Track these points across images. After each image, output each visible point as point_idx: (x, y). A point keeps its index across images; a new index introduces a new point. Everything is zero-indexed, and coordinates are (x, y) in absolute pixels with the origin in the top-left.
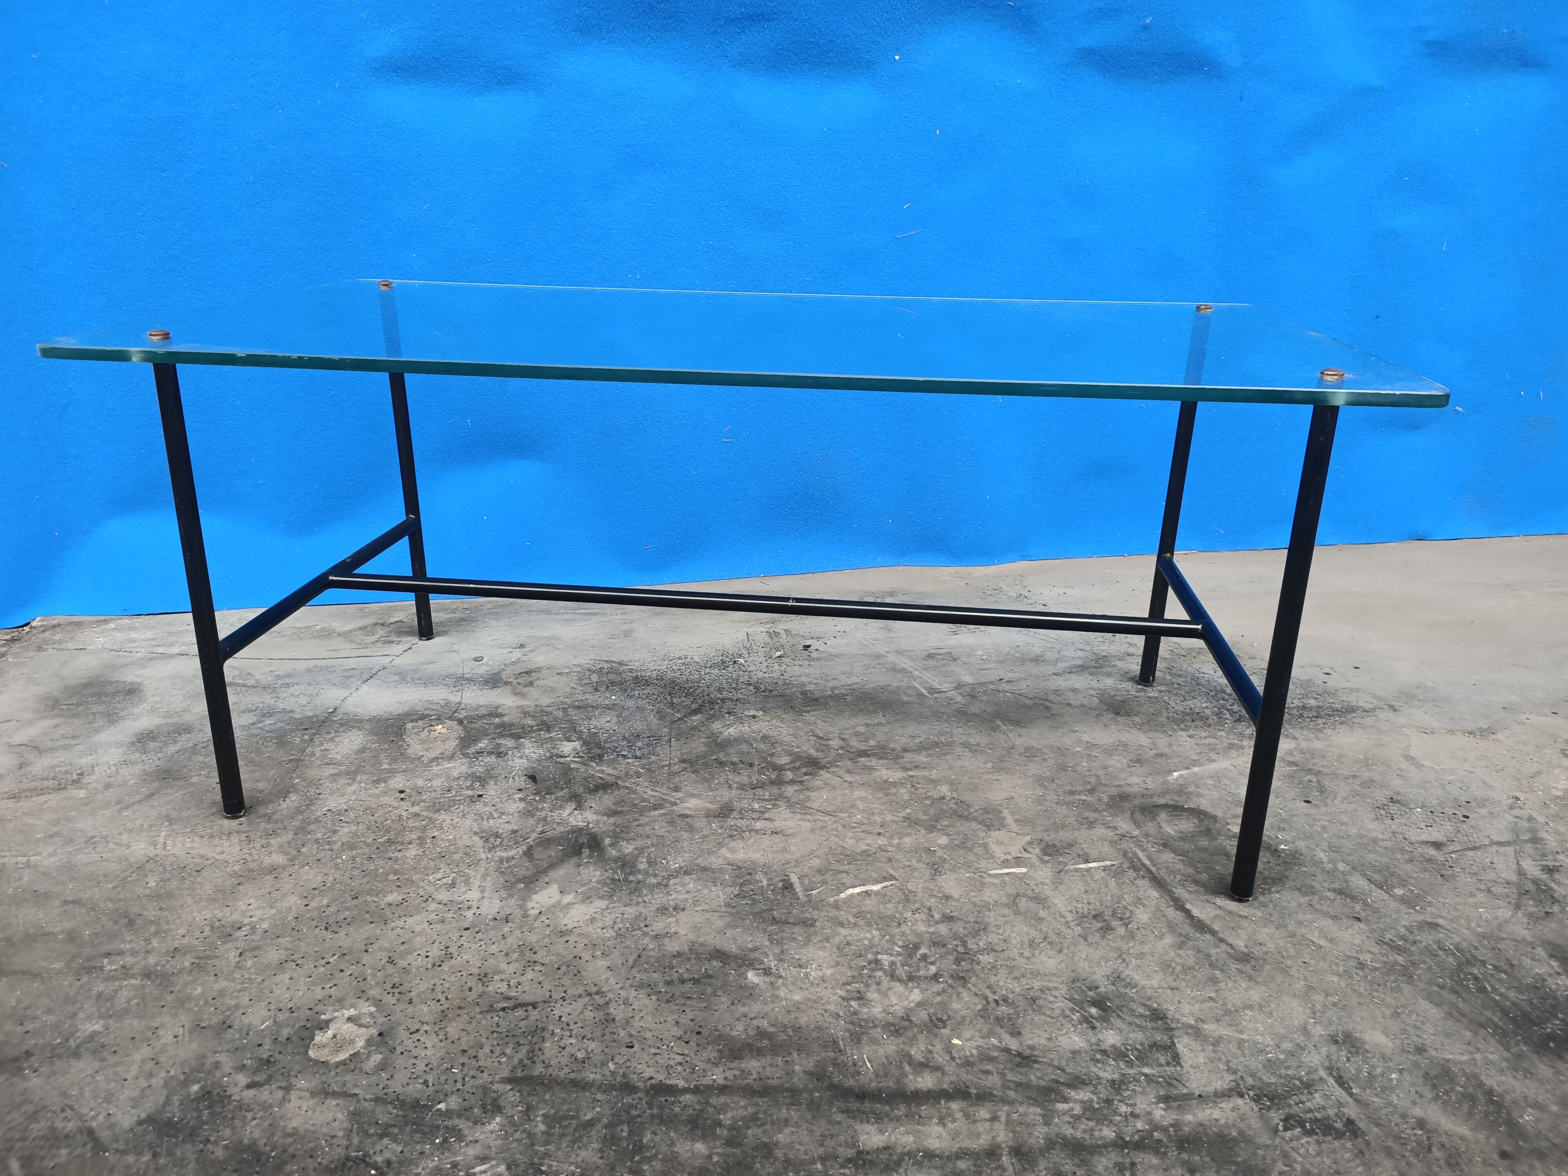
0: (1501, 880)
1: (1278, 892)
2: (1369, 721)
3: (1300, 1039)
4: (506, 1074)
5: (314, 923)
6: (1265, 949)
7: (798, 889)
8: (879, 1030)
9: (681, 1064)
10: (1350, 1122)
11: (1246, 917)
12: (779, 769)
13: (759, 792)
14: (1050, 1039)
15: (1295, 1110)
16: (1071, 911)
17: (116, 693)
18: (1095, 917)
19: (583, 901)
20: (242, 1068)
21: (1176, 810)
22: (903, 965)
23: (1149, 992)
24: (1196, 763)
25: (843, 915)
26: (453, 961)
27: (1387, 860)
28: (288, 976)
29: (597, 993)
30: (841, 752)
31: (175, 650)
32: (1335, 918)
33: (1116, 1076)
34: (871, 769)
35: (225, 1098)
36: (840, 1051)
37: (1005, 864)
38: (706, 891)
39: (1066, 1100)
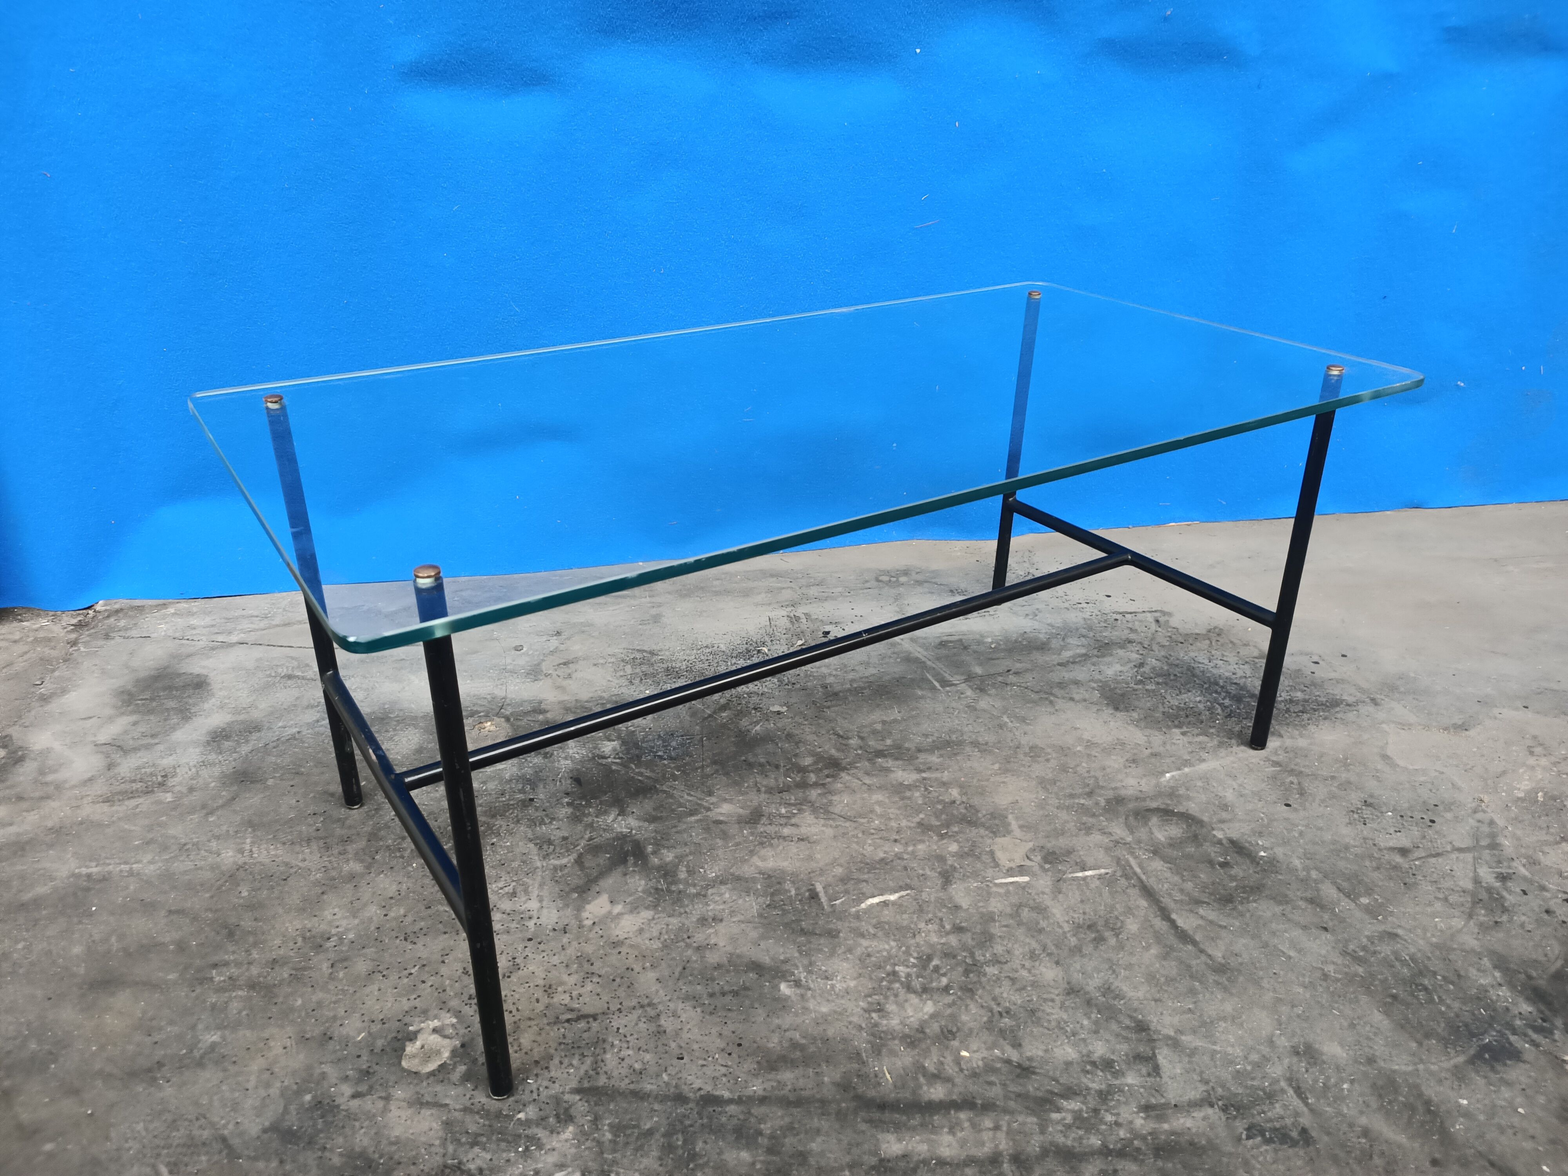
0: (1458, 889)
1: (1255, 901)
2: (1351, 716)
3: (1265, 1050)
4: (574, 1084)
5: (394, 934)
6: (1240, 960)
7: (824, 899)
8: (897, 1042)
9: (725, 1075)
10: (1304, 1131)
11: (1225, 927)
12: (803, 770)
13: (785, 795)
14: (1046, 1051)
15: (1258, 1119)
16: (1068, 922)
17: (185, 687)
18: (1090, 927)
19: (631, 912)
20: (346, 1078)
21: (1166, 814)
22: (918, 977)
23: (1136, 1004)
24: (1187, 763)
25: (865, 926)
26: (520, 972)
27: (1356, 867)
28: (376, 987)
29: (649, 1005)
30: (860, 752)
31: (234, 638)
32: (1305, 928)
33: (1103, 1087)
34: (888, 770)
35: (334, 1108)
36: (864, 1063)
37: (1010, 872)
38: (740, 901)
39: (1059, 1110)
